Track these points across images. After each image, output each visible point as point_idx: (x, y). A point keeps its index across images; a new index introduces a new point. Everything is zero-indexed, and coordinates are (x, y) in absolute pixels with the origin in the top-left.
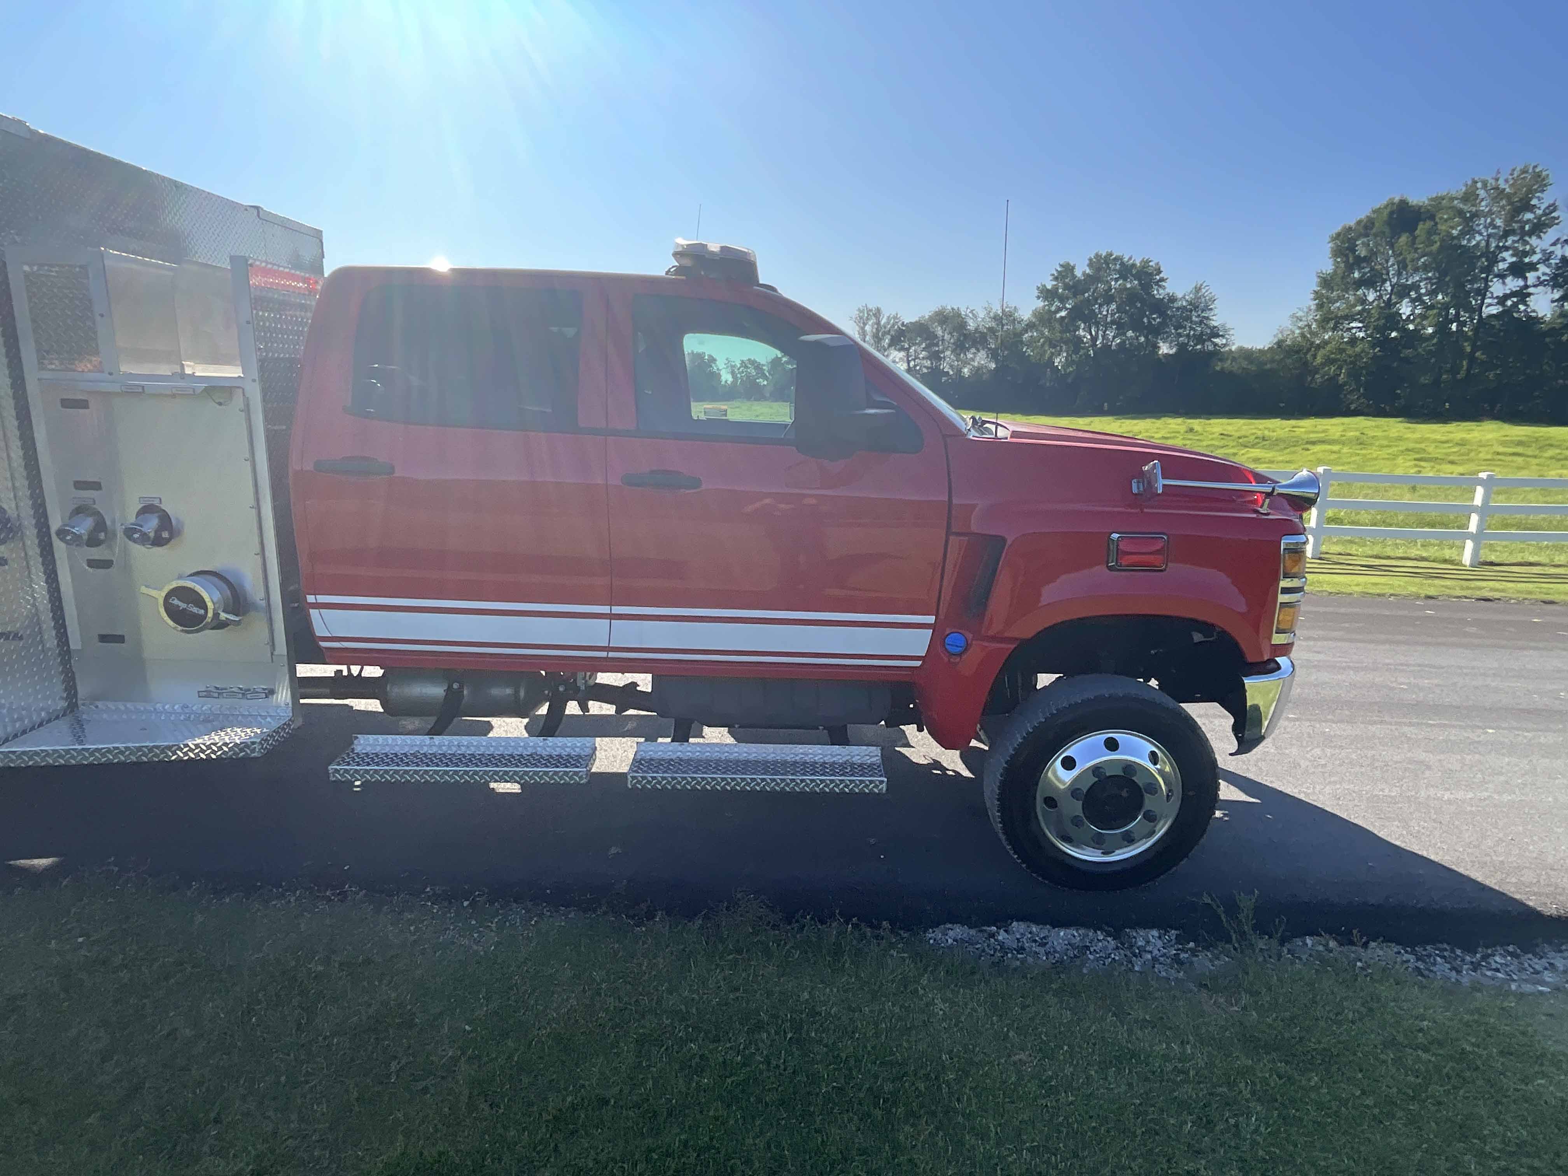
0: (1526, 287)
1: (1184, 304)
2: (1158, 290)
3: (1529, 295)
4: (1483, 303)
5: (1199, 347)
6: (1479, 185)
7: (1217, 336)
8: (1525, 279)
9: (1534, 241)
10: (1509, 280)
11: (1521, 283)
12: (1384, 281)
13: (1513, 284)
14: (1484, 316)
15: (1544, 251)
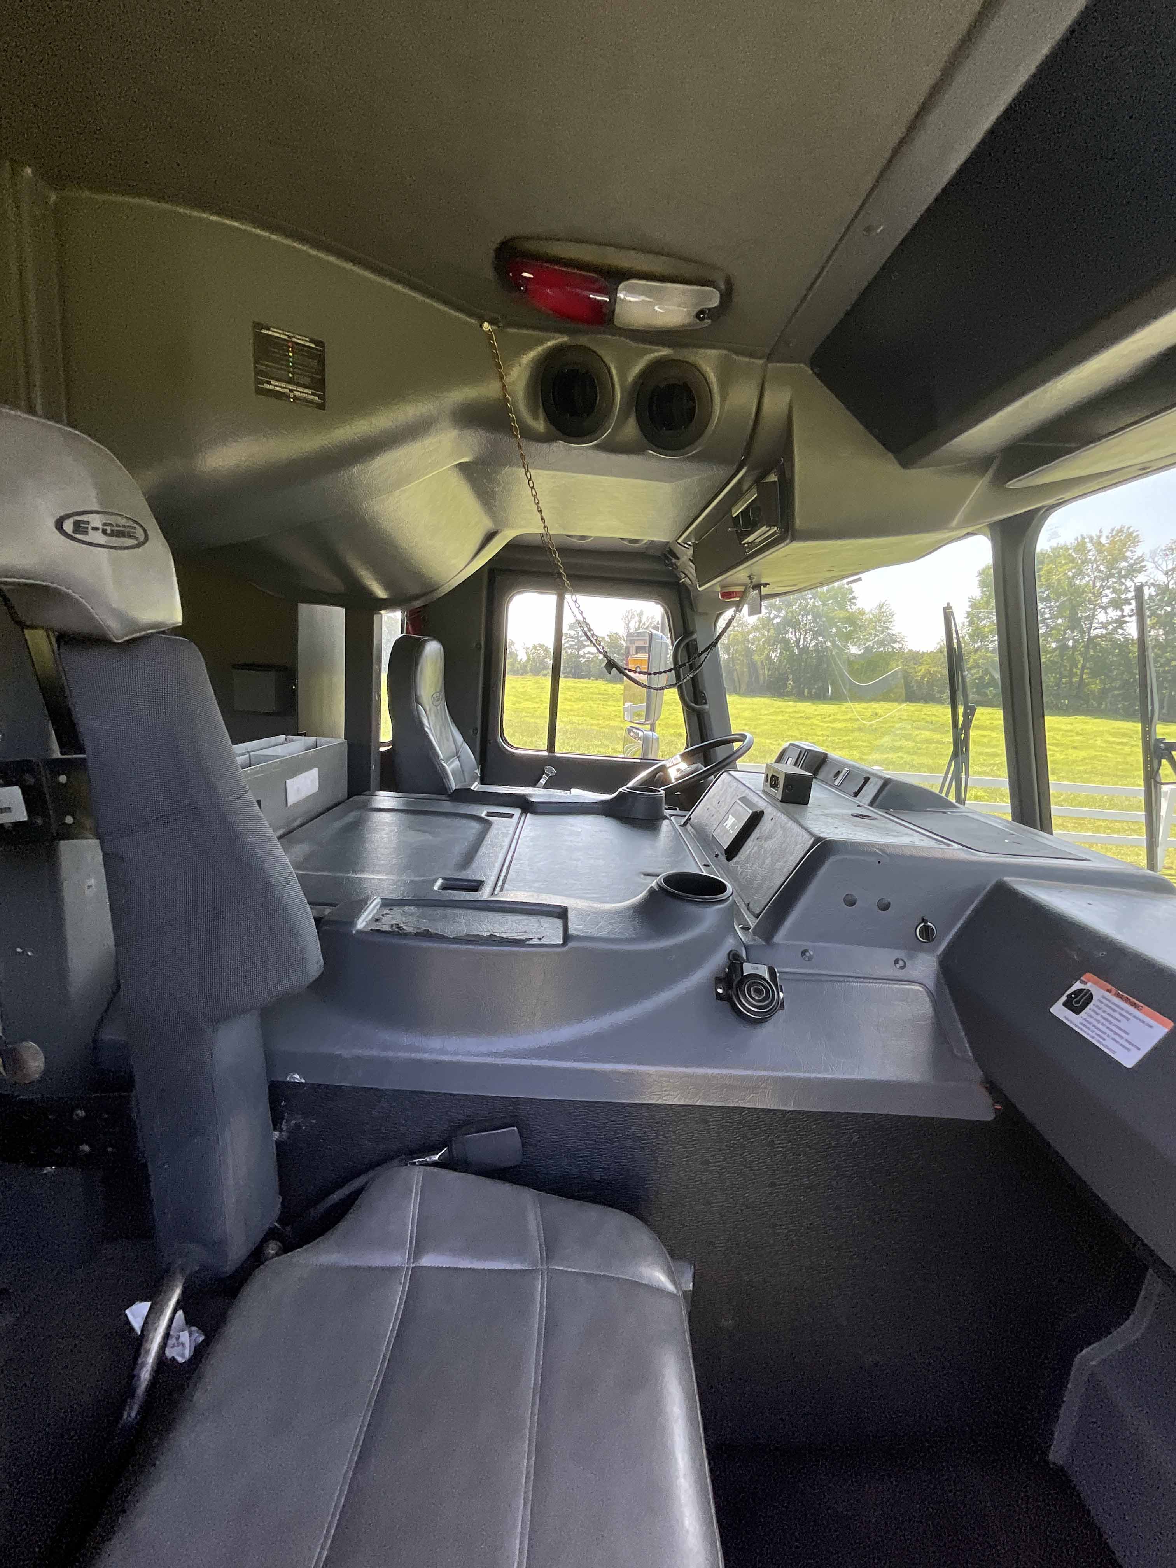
0: (1123, 616)
1: (871, 616)
2: (851, 606)
3: (1126, 622)
4: (1091, 627)
5: (882, 649)
6: (1087, 539)
7: (895, 642)
8: (1122, 611)
10: (1110, 610)
11: (1119, 613)
13: (1114, 614)
14: (1092, 636)
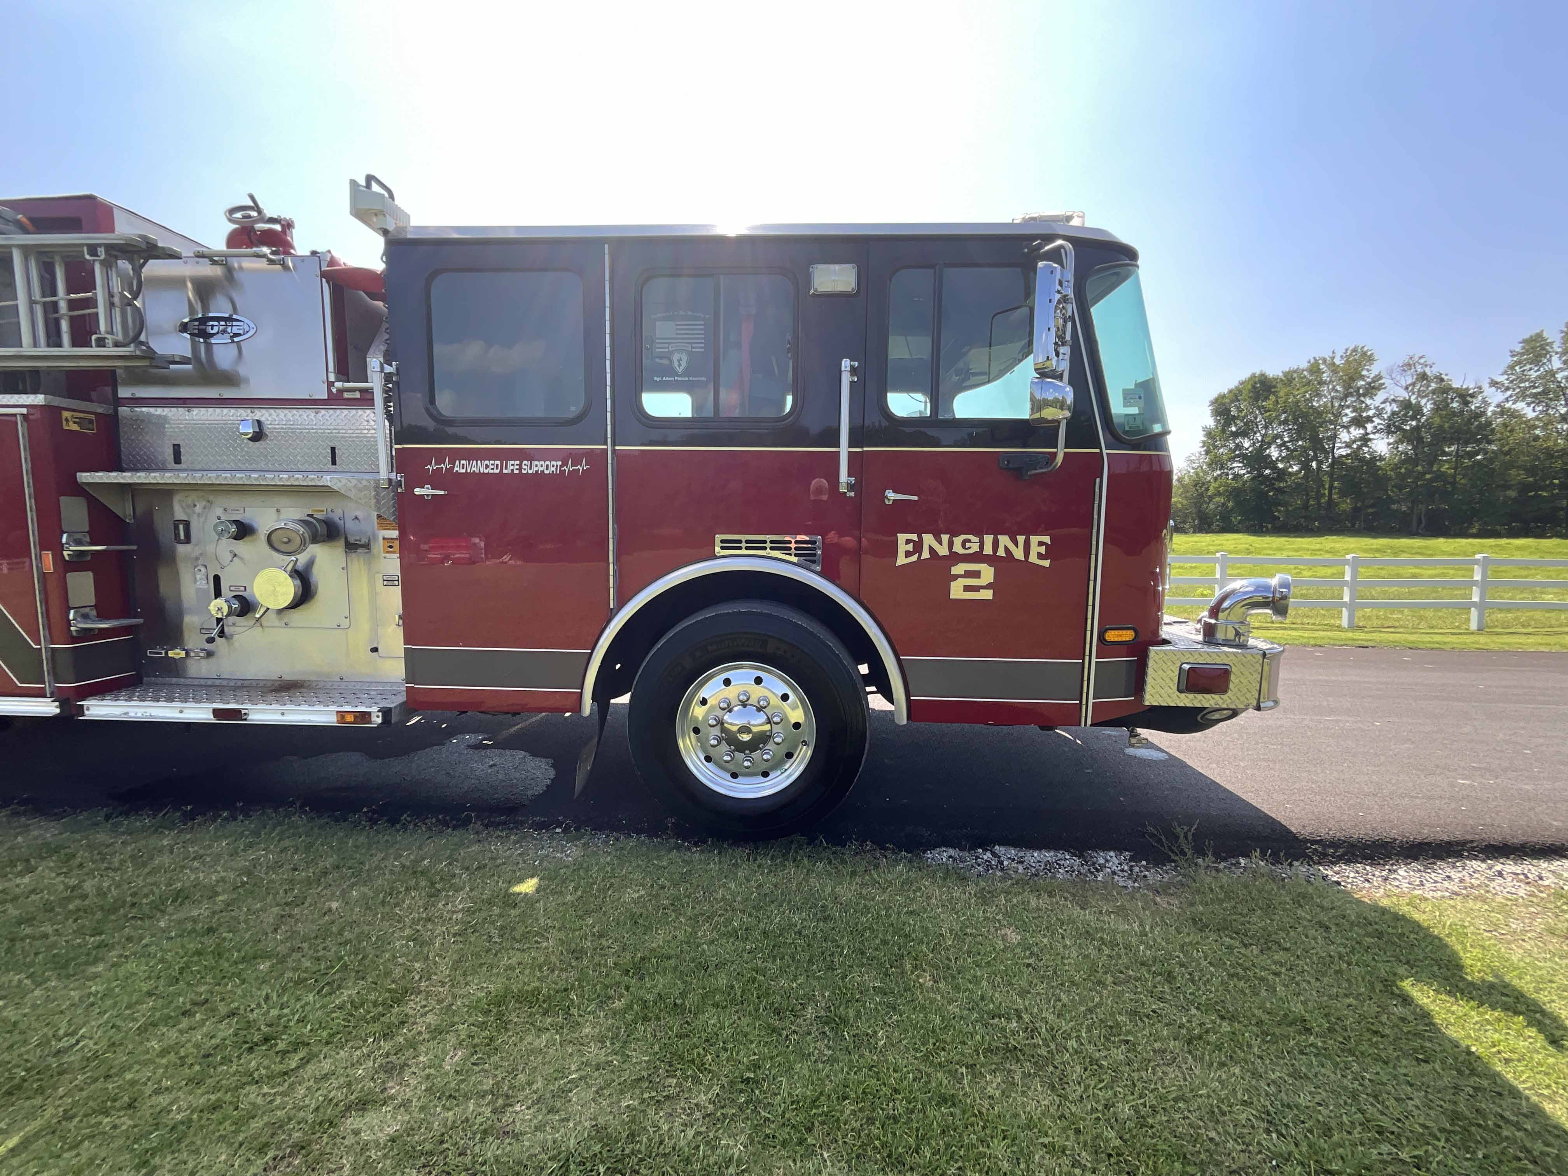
0: (1367, 434)
4: (1334, 447)
6: (1321, 362)
8: (1365, 428)
9: (1368, 401)
10: (1352, 429)
11: (1362, 431)
12: (1255, 433)
13: (1356, 432)
14: (1336, 456)
15: (1377, 408)
